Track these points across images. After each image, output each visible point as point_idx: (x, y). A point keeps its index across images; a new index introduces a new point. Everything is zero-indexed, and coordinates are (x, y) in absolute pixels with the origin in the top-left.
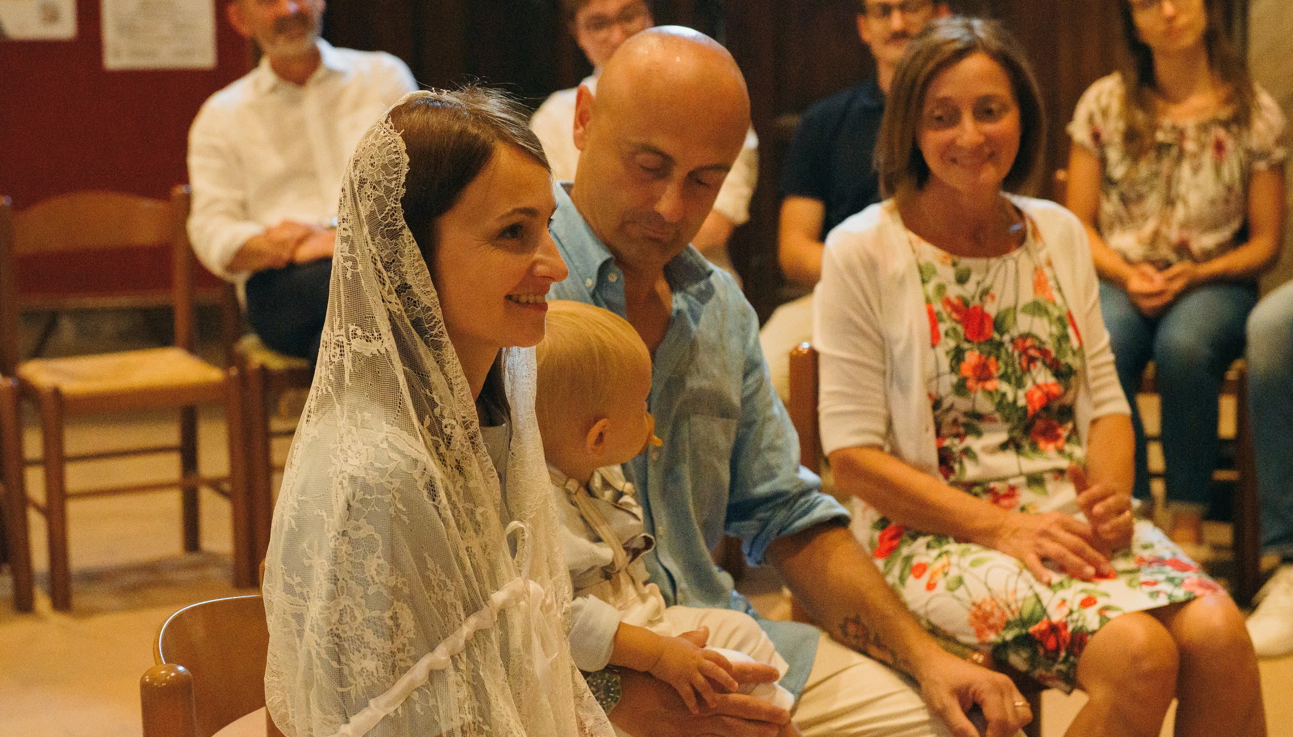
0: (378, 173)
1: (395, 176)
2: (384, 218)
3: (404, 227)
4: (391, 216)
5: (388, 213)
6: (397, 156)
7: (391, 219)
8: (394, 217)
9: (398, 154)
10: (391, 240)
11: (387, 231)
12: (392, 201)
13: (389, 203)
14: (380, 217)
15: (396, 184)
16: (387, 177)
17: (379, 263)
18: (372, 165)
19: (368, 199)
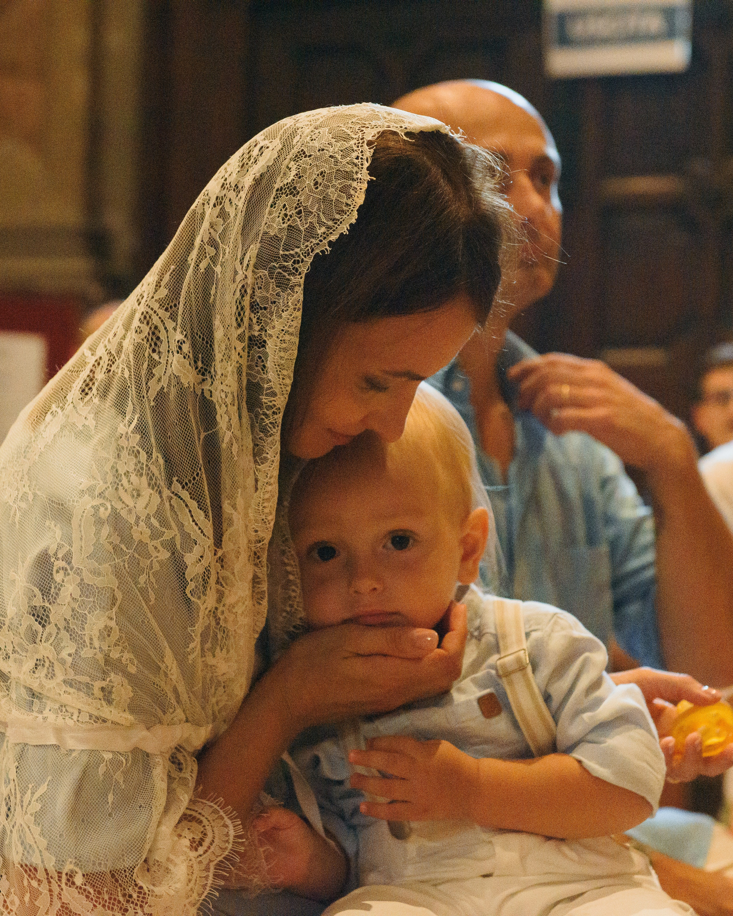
1: (330, 223)
2: (286, 258)
3: (299, 285)
4: (294, 262)
5: (292, 255)
7: (292, 266)
8: (296, 266)
9: (351, 201)
10: (277, 287)
12: (307, 246)
13: (302, 246)
14: (281, 252)
15: (324, 233)
16: (321, 214)
17: (247, 298)
18: (316, 183)
19: (283, 219)
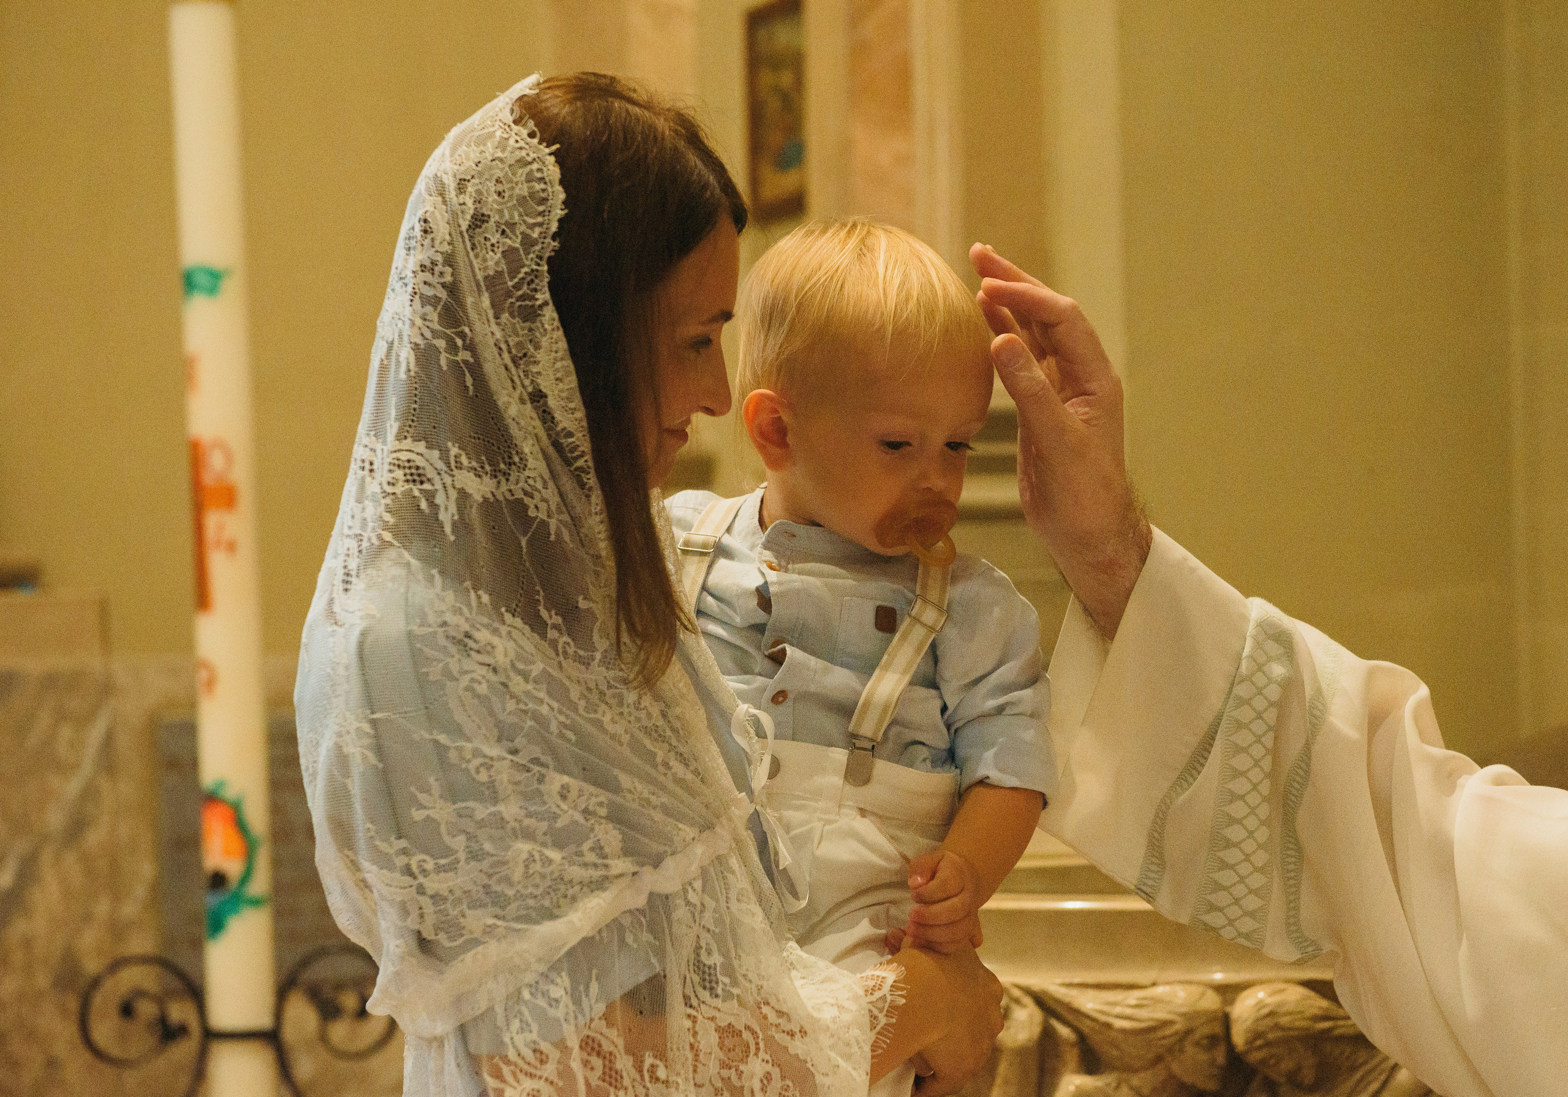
0: (510, 209)
1: (540, 219)
2: (517, 287)
3: (546, 303)
4: (529, 284)
5: (523, 279)
6: (542, 186)
7: (529, 288)
8: (533, 286)
9: (545, 183)
11: (520, 306)
12: (532, 260)
13: (527, 262)
14: (510, 284)
15: (541, 233)
16: (525, 218)
17: (506, 355)
18: (499, 194)
19: (493, 251)
